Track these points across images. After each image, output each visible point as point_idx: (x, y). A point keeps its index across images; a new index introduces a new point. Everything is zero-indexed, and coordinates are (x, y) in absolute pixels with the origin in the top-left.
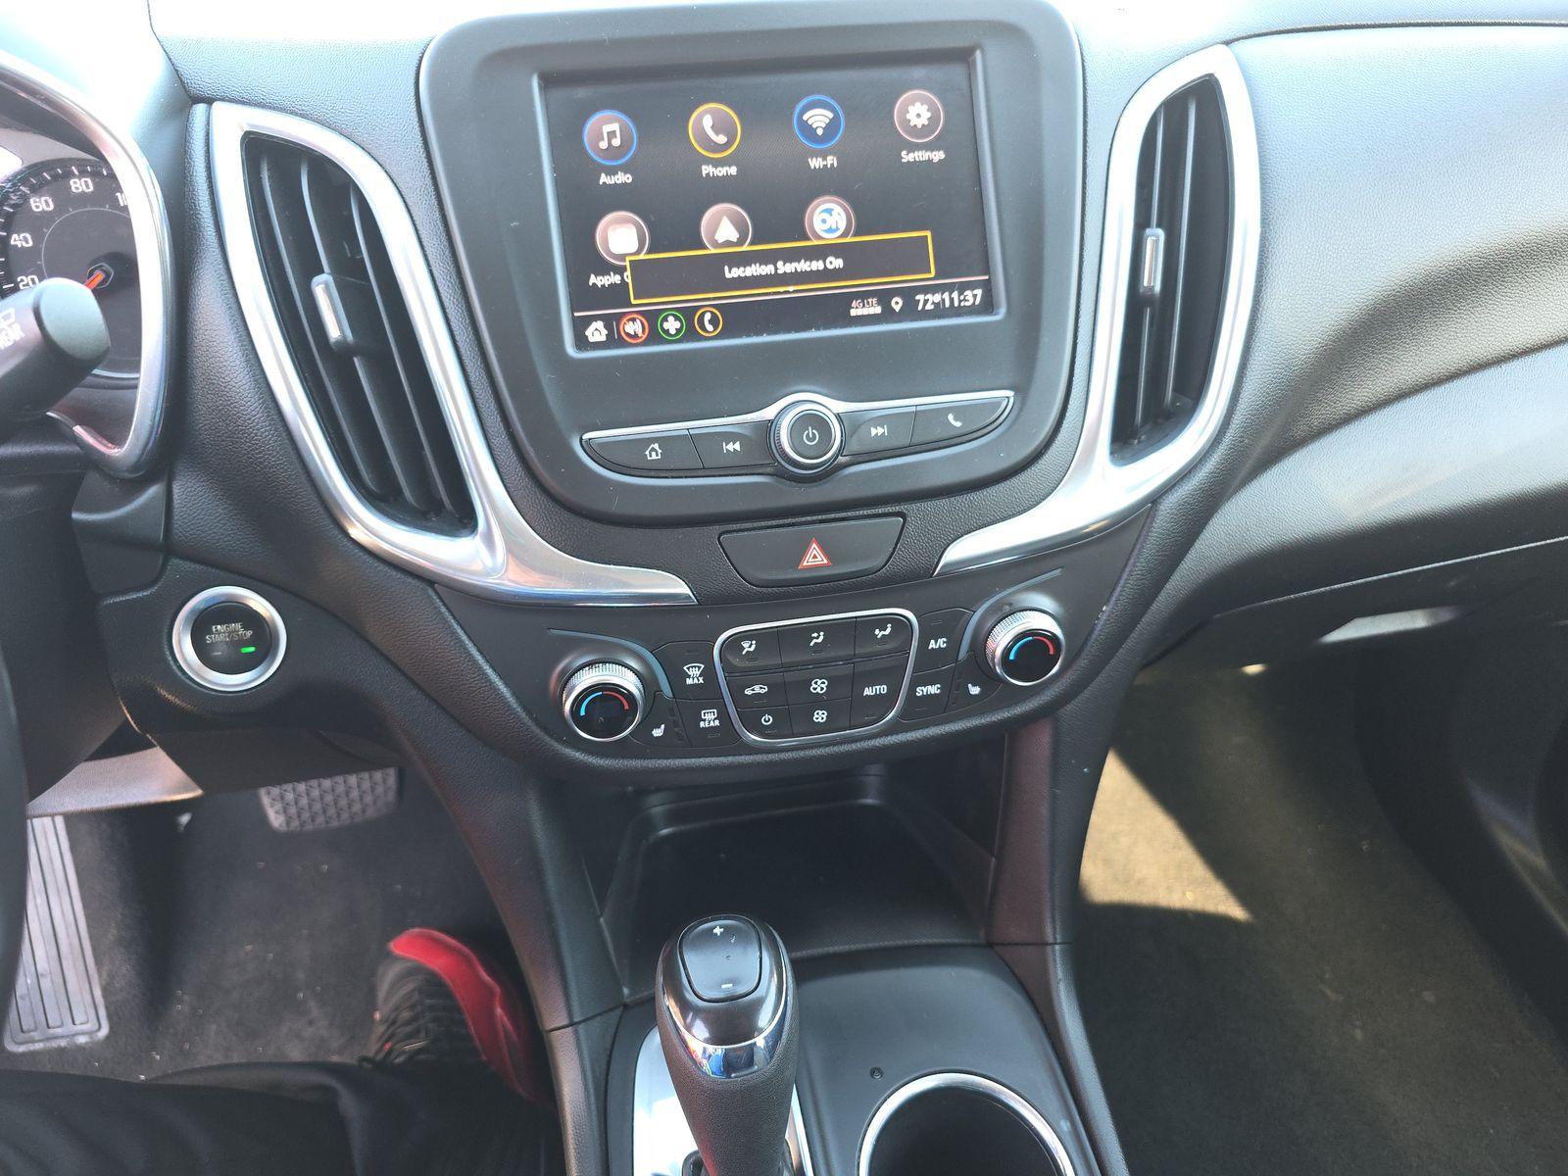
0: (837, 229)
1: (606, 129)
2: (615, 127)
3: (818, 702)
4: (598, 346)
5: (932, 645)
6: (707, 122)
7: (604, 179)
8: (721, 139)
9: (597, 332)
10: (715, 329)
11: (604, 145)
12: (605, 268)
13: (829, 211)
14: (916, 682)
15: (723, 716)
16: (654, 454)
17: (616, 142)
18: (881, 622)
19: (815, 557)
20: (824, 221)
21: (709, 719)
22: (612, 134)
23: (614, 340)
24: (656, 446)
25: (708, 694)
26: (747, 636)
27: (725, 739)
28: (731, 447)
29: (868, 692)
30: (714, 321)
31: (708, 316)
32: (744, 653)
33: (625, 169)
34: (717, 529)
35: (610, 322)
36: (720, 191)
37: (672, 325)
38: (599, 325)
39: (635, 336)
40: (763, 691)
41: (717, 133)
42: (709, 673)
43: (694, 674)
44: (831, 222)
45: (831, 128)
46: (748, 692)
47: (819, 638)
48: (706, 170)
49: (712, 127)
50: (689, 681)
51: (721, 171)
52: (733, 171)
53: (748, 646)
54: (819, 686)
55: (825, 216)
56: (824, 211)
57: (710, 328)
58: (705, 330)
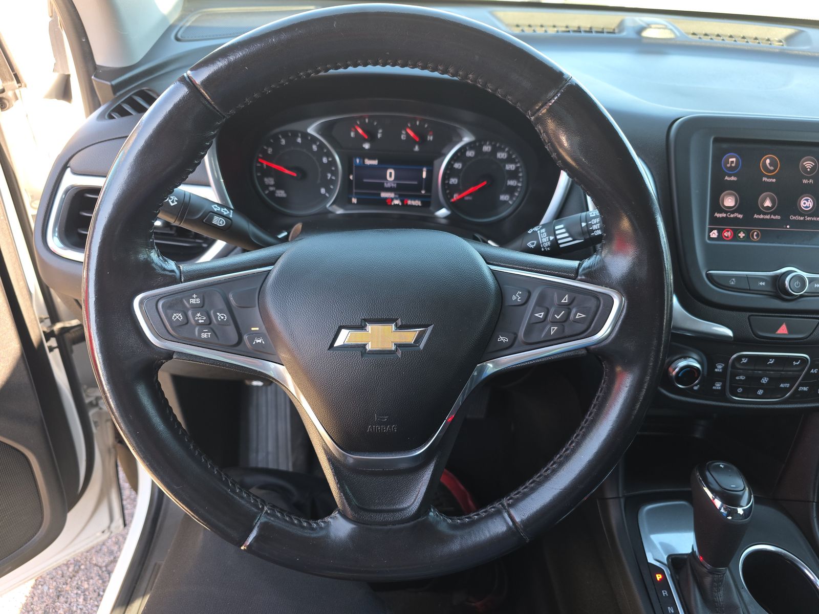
0: (809, 207)
1: (731, 160)
2: (734, 159)
3: (762, 386)
4: (713, 239)
5: (812, 371)
6: (768, 161)
7: (727, 178)
8: (772, 168)
9: (715, 234)
10: (757, 238)
11: (729, 165)
12: (721, 211)
13: (807, 200)
14: (801, 385)
15: (723, 386)
16: (732, 283)
17: (733, 165)
18: (797, 359)
19: (783, 331)
20: (805, 203)
21: (718, 386)
22: (732, 162)
23: (720, 237)
24: (734, 279)
25: (721, 377)
26: (745, 356)
27: (721, 395)
28: (761, 284)
29: (782, 385)
30: (757, 235)
31: (755, 233)
32: (742, 362)
33: (734, 175)
34: (748, 314)
35: (720, 232)
36: (768, 187)
37: (742, 235)
38: (715, 231)
39: (728, 237)
40: (743, 379)
41: (770, 166)
42: (725, 369)
43: (719, 368)
44: (807, 204)
45: (813, 169)
46: (737, 378)
47: (772, 362)
48: (765, 179)
49: (769, 164)
50: (716, 370)
51: (771, 180)
52: (774, 180)
53: (744, 361)
54: (765, 380)
55: (805, 201)
56: (805, 200)
57: (755, 238)
58: (753, 238)
